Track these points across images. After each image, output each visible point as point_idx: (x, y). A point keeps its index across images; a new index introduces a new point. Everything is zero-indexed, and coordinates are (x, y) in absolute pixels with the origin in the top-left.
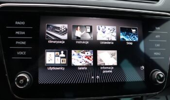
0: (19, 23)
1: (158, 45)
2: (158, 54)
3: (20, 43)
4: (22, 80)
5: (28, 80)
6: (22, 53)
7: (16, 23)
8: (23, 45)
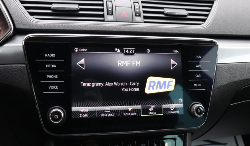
0: (49, 55)
1: (199, 76)
2: (199, 85)
3: (51, 77)
4: (57, 115)
5: (62, 115)
6: (54, 87)
7: (46, 55)
8: (54, 79)
